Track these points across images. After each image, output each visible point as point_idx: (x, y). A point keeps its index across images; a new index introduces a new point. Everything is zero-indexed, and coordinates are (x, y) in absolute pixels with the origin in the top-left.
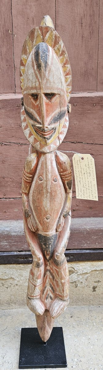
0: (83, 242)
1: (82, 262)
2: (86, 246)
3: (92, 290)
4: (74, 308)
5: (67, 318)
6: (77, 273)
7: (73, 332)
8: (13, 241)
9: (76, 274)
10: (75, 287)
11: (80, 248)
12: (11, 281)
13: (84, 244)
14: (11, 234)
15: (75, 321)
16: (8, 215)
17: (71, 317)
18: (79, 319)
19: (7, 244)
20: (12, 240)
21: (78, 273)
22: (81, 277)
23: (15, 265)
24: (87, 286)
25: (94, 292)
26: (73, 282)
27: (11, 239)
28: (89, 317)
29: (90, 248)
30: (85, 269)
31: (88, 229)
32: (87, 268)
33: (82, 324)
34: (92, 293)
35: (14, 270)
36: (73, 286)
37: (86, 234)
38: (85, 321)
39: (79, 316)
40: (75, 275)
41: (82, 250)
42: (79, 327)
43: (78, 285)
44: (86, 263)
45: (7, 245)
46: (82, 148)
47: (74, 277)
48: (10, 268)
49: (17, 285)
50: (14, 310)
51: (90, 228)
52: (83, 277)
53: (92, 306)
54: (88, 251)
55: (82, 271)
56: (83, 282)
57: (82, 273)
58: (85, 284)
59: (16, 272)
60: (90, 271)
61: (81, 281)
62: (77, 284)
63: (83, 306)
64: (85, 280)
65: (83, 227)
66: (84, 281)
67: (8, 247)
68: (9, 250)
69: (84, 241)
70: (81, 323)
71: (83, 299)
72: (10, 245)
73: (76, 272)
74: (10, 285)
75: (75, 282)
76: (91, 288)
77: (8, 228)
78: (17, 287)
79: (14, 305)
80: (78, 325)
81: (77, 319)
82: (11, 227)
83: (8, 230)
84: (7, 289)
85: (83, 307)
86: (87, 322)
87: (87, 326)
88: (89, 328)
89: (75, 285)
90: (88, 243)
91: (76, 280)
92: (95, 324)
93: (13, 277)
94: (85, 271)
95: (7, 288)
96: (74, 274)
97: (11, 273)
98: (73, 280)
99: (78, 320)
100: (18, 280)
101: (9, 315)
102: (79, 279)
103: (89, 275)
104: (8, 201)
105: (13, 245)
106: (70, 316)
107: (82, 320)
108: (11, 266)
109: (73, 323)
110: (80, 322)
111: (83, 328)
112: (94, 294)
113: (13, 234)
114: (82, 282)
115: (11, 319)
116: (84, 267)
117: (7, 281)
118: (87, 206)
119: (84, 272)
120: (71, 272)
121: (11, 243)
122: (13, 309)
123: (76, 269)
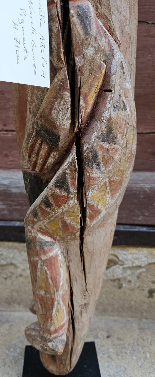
0: (137, 211)
1: (132, 248)
2: (141, 219)
3: (148, 295)
4: (115, 321)
5: (100, 339)
6: (122, 265)
7: (108, 366)
8: (15, 203)
9: (121, 267)
10: (118, 287)
11: (131, 222)
12: (11, 269)
13: (138, 216)
14: (10, 191)
15: (114, 345)
16: (11, 161)
17: (108, 337)
18: (121, 342)
19: (4, 207)
20: (13, 201)
21: (125, 266)
22: (129, 272)
23: (16, 244)
24: (138, 288)
25: (150, 299)
26: (114, 280)
27: (11, 199)
28: (138, 340)
29: (150, 223)
30: (137, 259)
31: (148, 188)
32: (141, 258)
33: (126, 353)
34: (147, 300)
35: (15, 251)
36: (114, 286)
37: (144, 198)
38: (131, 347)
39: (122, 337)
40: (119, 268)
41: (134, 227)
42: (120, 357)
43: (124, 285)
44: (140, 249)
45: (3, 209)
46: (145, 34)
47: (117, 271)
48: (9, 248)
49: (21, 275)
50: (17, 314)
51: (151, 188)
52: (133, 273)
53: (144, 320)
54: (144, 229)
55: (132, 261)
56: (133, 281)
57: (131, 266)
58: (135, 285)
59: (19, 255)
60: (146, 263)
61: (129, 278)
62: (121, 283)
63: (130, 319)
64: (136, 278)
65: (138, 186)
66: (134, 279)
67: (6, 212)
68: (9, 217)
69: (139, 210)
70: (123, 350)
71: (131, 308)
72: (9, 210)
73: (120, 263)
74: (9, 274)
75: (119, 279)
76: (146, 293)
77: (6, 181)
78: (21, 279)
79: (16, 306)
80: (118, 355)
81: (117, 342)
82: (11, 180)
83: (6, 183)
84: (4, 280)
85: (129, 321)
86: (134, 351)
87: (135, 358)
88: (137, 361)
89: (119, 284)
90: (146, 214)
91: (121, 276)
92: (148, 355)
93: (14, 262)
94: (137, 263)
95: (6, 279)
96: (118, 266)
97: (11, 256)
98: (115, 275)
99: (119, 345)
100: (22, 267)
101: (8, 321)
102: (125, 275)
103: (144, 270)
104: (10, 135)
105: (15, 210)
106: (105, 334)
107: (126, 345)
108: (10, 244)
109: (110, 350)
110: (122, 348)
111: (127, 362)
112: (150, 302)
113: (14, 191)
114: (130, 281)
115: (8, 328)
116: (135, 256)
117: (5, 267)
118: (149, 150)
119: (134, 265)
120: (111, 263)
121: (11, 205)
122: (15, 311)
123: (120, 258)
